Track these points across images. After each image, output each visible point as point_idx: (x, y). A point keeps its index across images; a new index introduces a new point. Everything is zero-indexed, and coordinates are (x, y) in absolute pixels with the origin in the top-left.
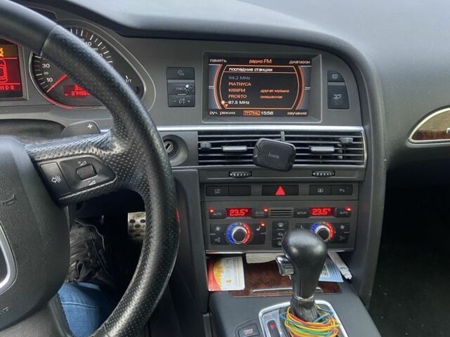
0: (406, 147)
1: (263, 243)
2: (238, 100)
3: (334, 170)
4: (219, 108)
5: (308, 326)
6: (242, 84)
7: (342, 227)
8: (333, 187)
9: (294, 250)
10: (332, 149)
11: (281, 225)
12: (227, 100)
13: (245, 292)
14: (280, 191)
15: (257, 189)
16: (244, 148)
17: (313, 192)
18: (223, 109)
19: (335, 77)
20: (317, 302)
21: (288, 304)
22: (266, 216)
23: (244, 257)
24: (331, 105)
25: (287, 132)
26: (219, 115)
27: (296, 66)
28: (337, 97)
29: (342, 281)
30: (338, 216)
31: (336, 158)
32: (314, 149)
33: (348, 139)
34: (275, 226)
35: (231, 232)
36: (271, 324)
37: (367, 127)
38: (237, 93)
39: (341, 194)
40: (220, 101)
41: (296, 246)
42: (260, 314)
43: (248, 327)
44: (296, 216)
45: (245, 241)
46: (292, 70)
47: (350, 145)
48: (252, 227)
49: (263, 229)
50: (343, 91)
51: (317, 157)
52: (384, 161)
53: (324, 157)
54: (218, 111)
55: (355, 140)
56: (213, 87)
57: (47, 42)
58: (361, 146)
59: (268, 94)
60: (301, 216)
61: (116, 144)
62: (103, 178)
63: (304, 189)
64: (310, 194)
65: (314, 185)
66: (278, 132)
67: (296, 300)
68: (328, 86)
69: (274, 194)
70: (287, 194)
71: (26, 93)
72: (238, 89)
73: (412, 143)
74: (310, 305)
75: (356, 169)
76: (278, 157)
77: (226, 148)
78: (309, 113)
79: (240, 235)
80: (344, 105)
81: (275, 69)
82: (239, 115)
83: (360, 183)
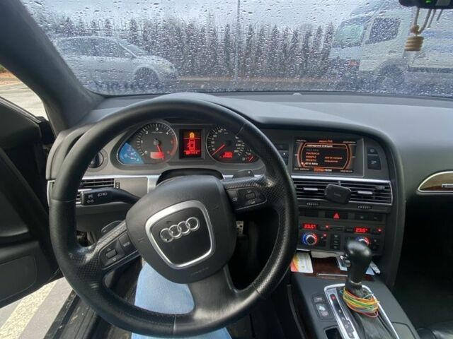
0: (416, 194)
1: (324, 246)
2: (311, 162)
3: (371, 206)
4: (300, 166)
5: (359, 300)
6: (314, 154)
7: (375, 241)
8: (370, 216)
9: (352, 252)
10: (371, 193)
11: (336, 236)
12: (304, 162)
13: (314, 274)
14: (336, 216)
15: (322, 214)
16: (316, 189)
17: (357, 218)
18: (302, 167)
19: (372, 151)
20: (363, 286)
21: (344, 285)
22: (327, 230)
23: (310, 253)
24: (370, 167)
25: (342, 181)
26: (299, 170)
27: (347, 144)
28: (373, 162)
29: (373, 274)
30: (373, 233)
31: (371, 198)
32: (360, 192)
33: (382, 187)
34: (332, 236)
35: (305, 238)
36: (332, 296)
37: (393, 181)
38: (310, 159)
39: (375, 220)
40: (300, 162)
41: (353, 250)
42: (325, 289)
43: (319, 296)
44: (346, 231)
45: (314, 243)
46: (345, 146)
47: (382, 191)
48: (318, 236)
49: (325, 238)
50: (377, 159)
51: (360, 197)
52: (404, 202)
53: (364, 198)
54: (299, 168)
55: (386, 188)
56: (297, 155)
57: (242, 129)
58: (390, 192)
59: (330, 159)
60: (349, 232)
61: (268, 180)
62: (259, 200)
63: (351, 215)
64: (355, 219)
65: (358, 213)
66: (337, 181)
67: (350, 283)
68: (368, 157)
69: (333, 217)
70: (340, 218)
71: (203, 155)
72: (311, 156)
73: (420, 192)
74: (359, 288)
75: (386, 206)
76: (339, 195)
77: (306, 189)
78: (355, 171)
79: (311, 240)
80: (378, 167)
81: (334, 146)
82: (311, 171)
83: (388, 214)
